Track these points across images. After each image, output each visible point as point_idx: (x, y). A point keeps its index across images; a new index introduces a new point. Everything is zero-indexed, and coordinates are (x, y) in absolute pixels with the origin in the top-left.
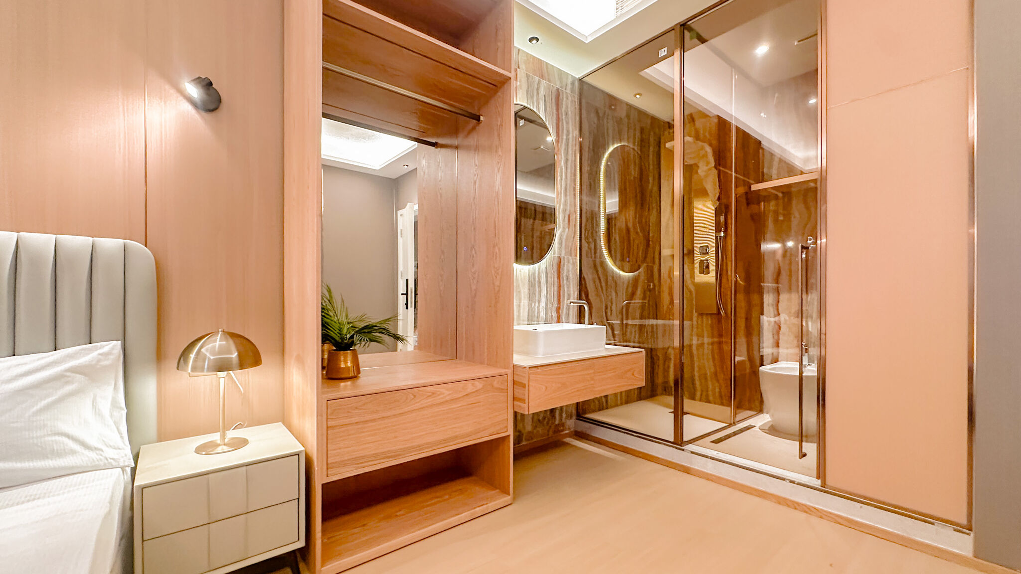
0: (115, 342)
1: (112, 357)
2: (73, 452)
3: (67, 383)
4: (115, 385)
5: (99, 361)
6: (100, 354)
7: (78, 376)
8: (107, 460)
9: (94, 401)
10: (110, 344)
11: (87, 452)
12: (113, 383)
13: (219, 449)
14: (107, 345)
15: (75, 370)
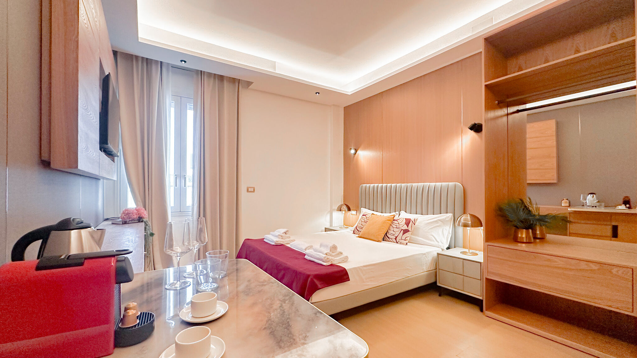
0: (451, 214)
1: (449, 218)
2: (434, 241)
3: (438, 223)
5: (446, 219)
6: (446, 217)
7: (440, 222)
9: (443, 230)
12: (449, 226)
13: (468, 254)
14: (449, 214)
15: (439, 220)
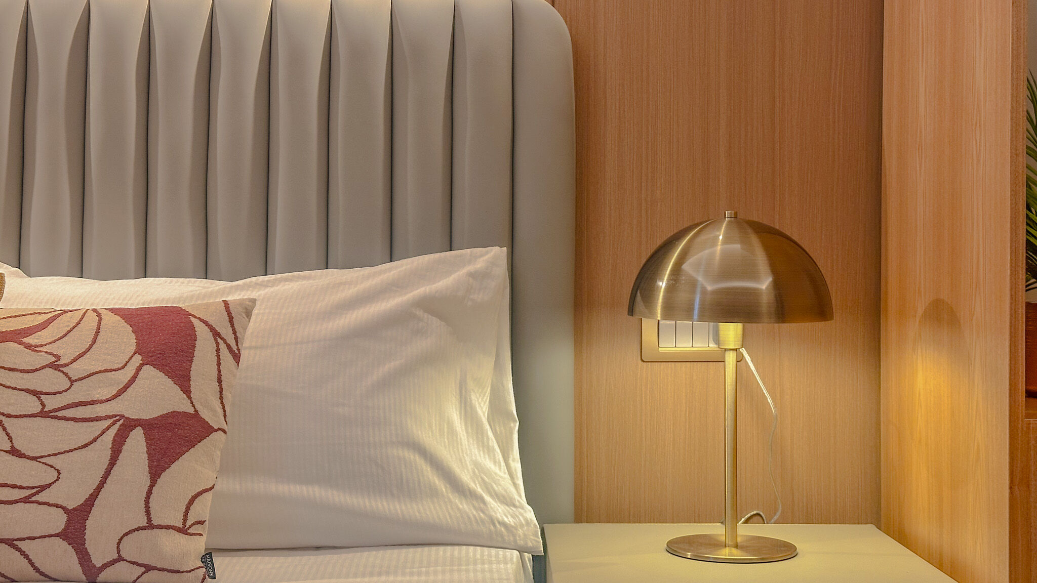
0: (496, 249)
2: (433, 492)
4: (498, 356)
6: (472, 275)
7: (435, 321)
8: (494, 525)
9: (462, 387)
10: (487, 253)
11: (456, 500)
12: (494, 350)
14: (481, 256)
15: (428, 305)
